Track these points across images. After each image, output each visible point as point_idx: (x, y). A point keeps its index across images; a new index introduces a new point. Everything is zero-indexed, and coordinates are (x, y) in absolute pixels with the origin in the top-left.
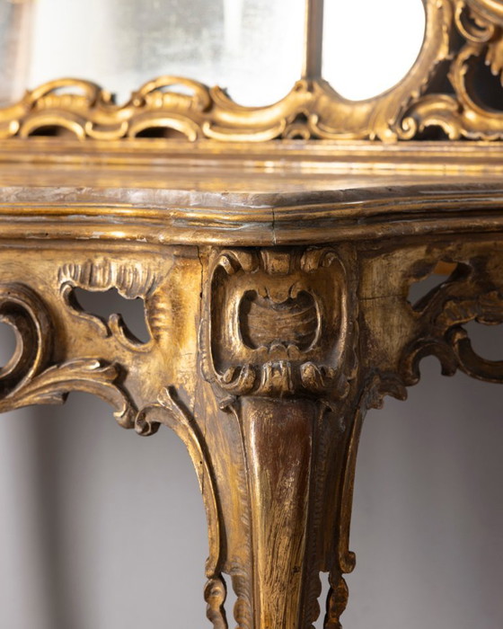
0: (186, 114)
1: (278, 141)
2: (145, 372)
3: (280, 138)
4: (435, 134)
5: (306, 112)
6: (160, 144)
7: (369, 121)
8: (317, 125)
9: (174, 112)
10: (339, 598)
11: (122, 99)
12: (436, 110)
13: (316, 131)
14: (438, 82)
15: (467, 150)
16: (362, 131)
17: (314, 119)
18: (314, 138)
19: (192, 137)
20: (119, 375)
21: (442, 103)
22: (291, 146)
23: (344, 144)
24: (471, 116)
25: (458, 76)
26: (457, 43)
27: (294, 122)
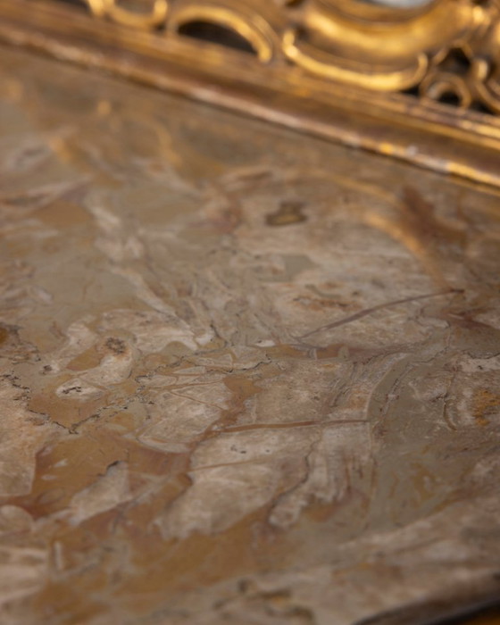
1: (410, 99)
3: (414, 92)
5: (469, 51)
8: (486, 82)
13: (483, 93)
17: (482, 69)
18: (482, 108)
19: (265, 53)
27: (443, 65)
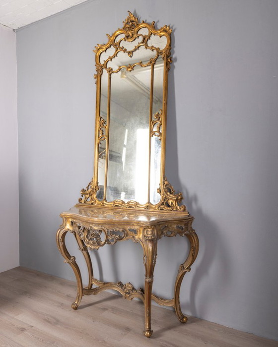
0: (134, 205)
2: (136, 237)
4: (162, 209)
6: (131, 208)
7: (155, 207)
9: (132, 205)
10: (156, 258)
11: (126, 203)
12: (162, 207)
14: (163, 204)
15: (166, 211)
16: (154, 208)
17: (149, 207)
18: (149, 209)
19: (135, 208)
20: (134, 237)
21: (163, 206)
22: (146, 210)
23: (152, 210)
24: (166, 208)
25: (165, 203)
26: (164, 200)
27: (147, 207)
